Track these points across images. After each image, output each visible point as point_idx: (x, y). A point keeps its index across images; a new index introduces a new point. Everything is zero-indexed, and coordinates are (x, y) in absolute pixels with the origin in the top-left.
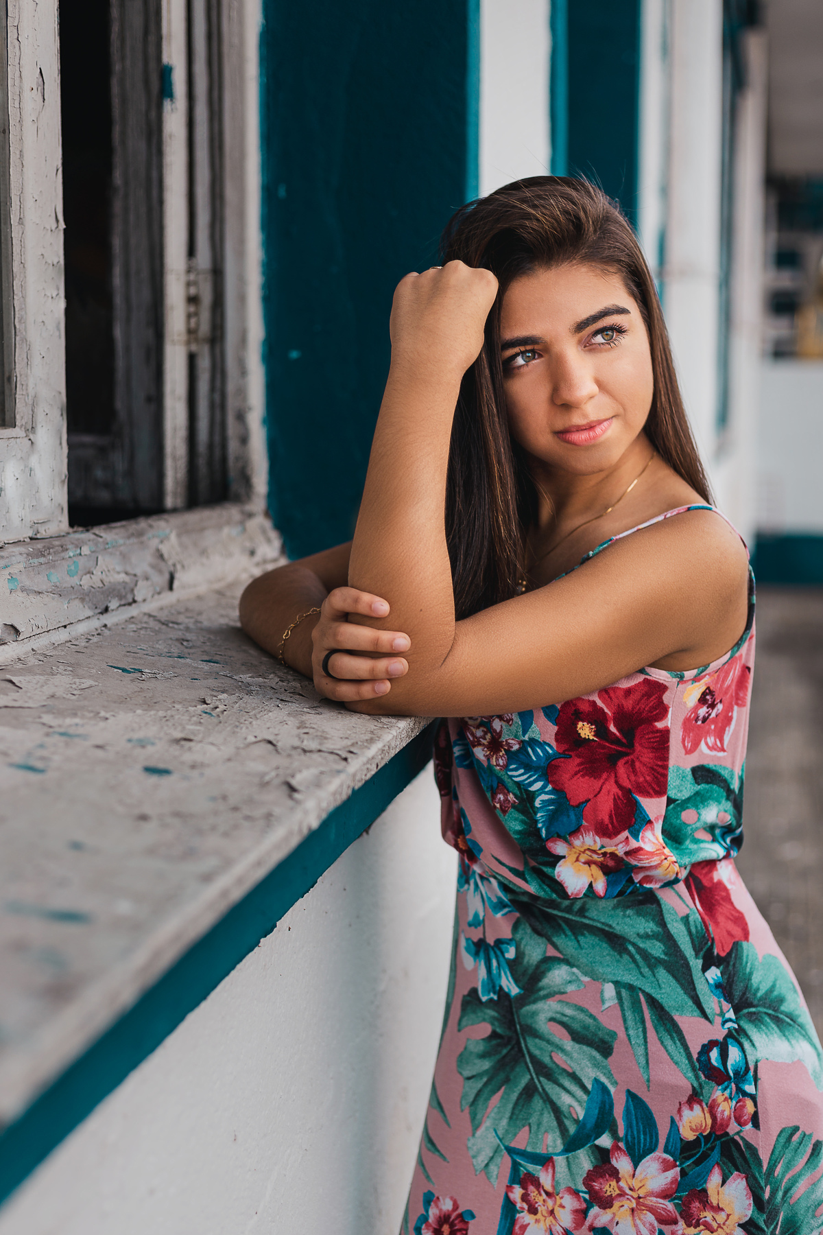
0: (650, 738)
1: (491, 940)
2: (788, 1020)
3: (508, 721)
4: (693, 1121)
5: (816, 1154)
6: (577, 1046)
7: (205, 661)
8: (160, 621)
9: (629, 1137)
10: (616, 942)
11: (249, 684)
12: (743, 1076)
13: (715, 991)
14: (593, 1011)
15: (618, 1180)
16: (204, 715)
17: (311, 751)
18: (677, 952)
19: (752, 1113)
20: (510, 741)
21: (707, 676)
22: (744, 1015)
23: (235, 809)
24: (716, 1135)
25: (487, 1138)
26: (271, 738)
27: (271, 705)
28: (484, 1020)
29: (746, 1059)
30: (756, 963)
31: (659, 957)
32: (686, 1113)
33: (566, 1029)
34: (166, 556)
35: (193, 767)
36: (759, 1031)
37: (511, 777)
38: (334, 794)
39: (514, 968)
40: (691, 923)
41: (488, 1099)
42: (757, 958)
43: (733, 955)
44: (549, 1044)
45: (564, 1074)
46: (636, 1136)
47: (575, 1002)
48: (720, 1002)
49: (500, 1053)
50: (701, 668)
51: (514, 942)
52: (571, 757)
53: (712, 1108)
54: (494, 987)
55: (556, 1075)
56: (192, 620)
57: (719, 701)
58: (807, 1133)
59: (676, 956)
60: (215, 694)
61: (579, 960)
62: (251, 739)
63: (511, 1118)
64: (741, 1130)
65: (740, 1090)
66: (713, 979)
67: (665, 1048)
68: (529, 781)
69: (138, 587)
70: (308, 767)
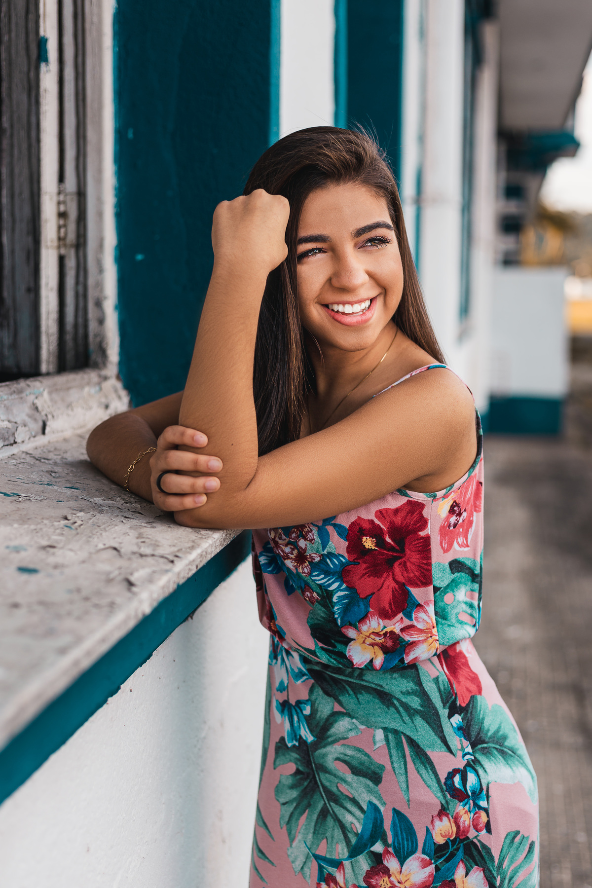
0: (416, 544)
1: (293, 702)
2: (510, 752)
3: (311, 541)
4: (443, 830)
5: (531, 851)
6: (356, 778)
7: (68, 488)
8: (34, 457)
9: (396, 843)
10: (385, 698)
11: (101, 505)
12: (478, 795)
13: (457, 733)
14: (367, 751)
15: (389, 876)
16: (66, 528)
17: (146, 556)
18: (430, 704)
19: (486, 822)
20: (313, 555)
21: (453, 493)
22: (479, 750)
23: (87, 599)
24: (460, 839)
25: (301, 848)
26: (116, 545)
27: (117, 520)
28: (290, 761)
29: (480, 782)
30: (487, 711)
31: (417, 708)
32: (437, 823)
33: (347, 766)
34: (40, 408)
35: (56, 567)
36: (489, 761)
37: (314, 581)
38: (163, 588)
39: (310, 721)
40: (440, 682)
41: (298, 819)
42: (487, 707)
43: (471, 706)
44: (336, 777)
45: (347, 799)
46: (401, 842)
47: (354, 745)
48: (461, 740)
49: (303, 785)
50: (448, 488)
51: (310, 702)
52: (359, 563)
53: (456, 819)
54: (296, 736)
55: (341, 800)
56: (60, 457)
57: (463, 510)
58: (525, 836)
59: (429, 707)
60: (74, 512)
61: (358, 713)
62: (101, 546)
63: (314, 833)
64: (478, 835)
65: (476, 805)
66: (456, 723)
67: (421, 775)
68: (328, 583)
69: (18, 431)
70: (143, 567)
